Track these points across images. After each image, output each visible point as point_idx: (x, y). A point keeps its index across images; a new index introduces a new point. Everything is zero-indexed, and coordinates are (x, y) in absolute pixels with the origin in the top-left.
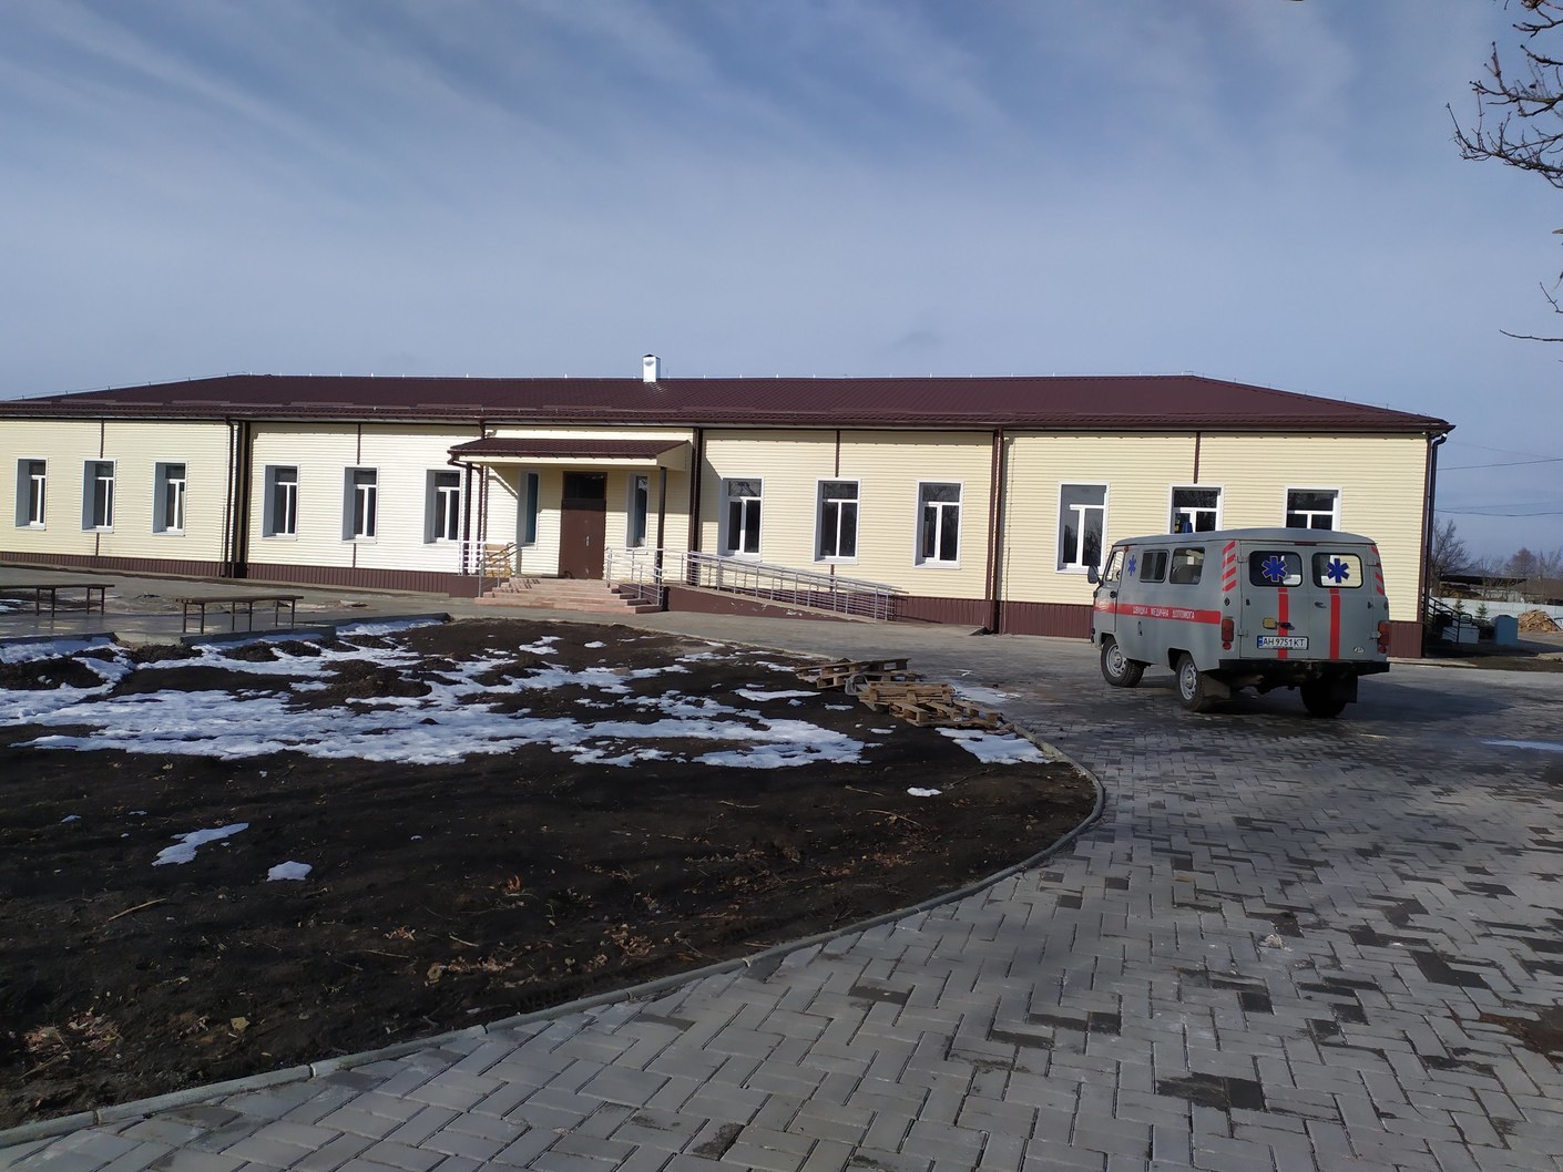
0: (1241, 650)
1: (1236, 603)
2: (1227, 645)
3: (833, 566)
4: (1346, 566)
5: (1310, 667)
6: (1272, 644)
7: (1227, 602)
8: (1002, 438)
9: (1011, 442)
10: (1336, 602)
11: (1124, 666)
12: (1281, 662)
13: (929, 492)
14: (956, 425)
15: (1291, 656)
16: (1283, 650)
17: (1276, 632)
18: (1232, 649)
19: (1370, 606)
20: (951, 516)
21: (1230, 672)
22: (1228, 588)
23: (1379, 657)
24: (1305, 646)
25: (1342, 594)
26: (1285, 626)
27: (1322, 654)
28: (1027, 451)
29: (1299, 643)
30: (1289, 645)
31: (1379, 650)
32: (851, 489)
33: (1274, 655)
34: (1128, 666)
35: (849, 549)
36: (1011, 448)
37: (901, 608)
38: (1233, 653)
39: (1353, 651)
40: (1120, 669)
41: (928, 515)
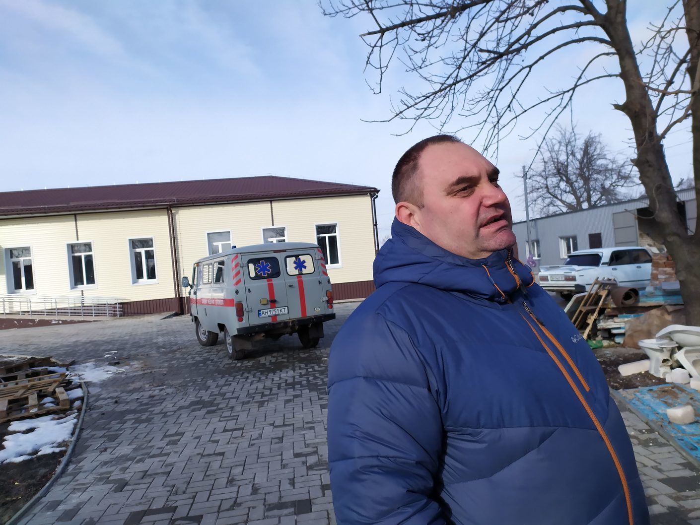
0: (250, 320)
1: (242, 292)
2: (240, 320)
3: (82, 291)
4: (304, 262)
5: (291, 324)
6: (267, 315)
7: (237, 292)
8: (171, 211)
9: (177, 213)
10: (301, 283)
11: (207, 334)
12: (273, 324)
13: (135, 243)
14: (143, 206)
15: (279, 319)
16: (274, 317)
17: (269, 306)
18: (244, 321)
19: (320, 283)
20: (150, 256)
21: (245, 334)
22: (237, 283)
23: (329, 312)
24: (286, 312)
25: (304, 278)
26: (273, 302)
27: (297, 314)
28: (186, 217)
29: (283, 310)
30: (277, 313)
31: (328, 307)
32: (88, 246)
33: (269, 321)
34: (208, 333)
35: (91, 280)
36: (177, 216)
37: (128, 309)
38: (245, 324)
39: (315, 309)
40: (205, 336)
41: (138, 256)
